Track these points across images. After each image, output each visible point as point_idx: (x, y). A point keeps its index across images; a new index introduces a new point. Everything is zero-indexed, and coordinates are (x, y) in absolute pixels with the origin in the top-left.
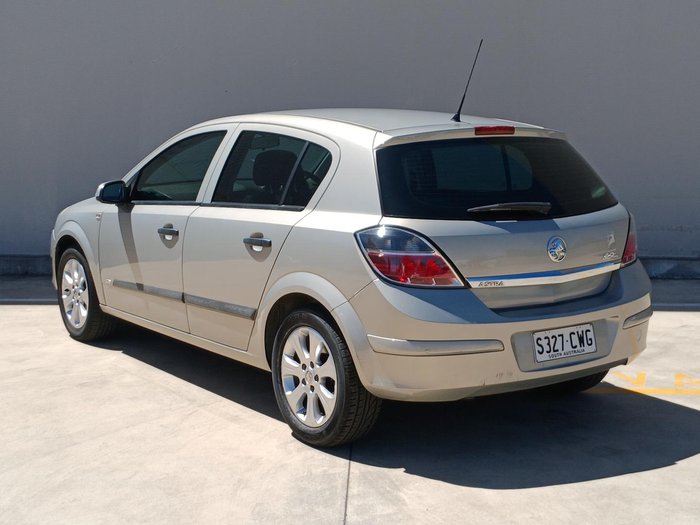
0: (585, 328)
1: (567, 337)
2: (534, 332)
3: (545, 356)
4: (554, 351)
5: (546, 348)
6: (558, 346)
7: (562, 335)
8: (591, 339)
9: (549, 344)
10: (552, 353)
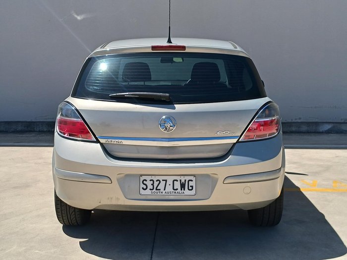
0: (188, 178)
1: (170, 182)
2: (141, 175)
3: (148, 192)
4: (156, 189)
5: (150, 187)
6: (161, 186)
7: (166, 181)
8: (192, 187)
9: (153, 185)
10: (155, 190)
